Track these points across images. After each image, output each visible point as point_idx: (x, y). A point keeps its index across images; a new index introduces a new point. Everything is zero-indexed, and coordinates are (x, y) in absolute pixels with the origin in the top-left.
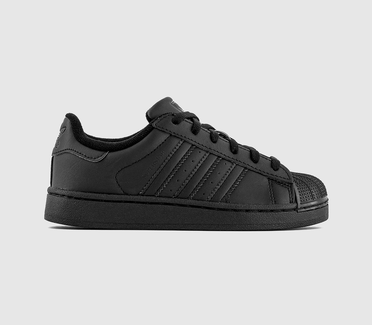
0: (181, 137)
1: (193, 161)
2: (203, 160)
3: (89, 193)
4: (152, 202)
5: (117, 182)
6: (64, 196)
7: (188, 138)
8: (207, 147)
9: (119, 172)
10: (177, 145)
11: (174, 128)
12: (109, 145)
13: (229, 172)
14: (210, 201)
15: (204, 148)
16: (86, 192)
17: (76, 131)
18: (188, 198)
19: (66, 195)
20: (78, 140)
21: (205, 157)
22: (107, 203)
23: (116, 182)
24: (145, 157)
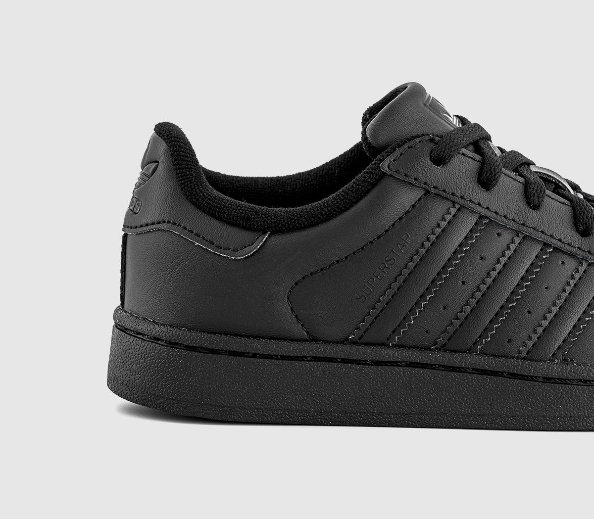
0: (453, 198)
1: (482, 258)
2: (508, 253)
3: (221, 334)
4: (381, 359)
5: (292, 309)
6: (158, 339)
7: (470, 201)
8: (517, 220)
9: (296, 284)
10: (444, 219)
11: (435, 174)
12: (271, 217)
13: (572, 282)
14: (524, 359)
15: (510, 224)
16: (215, 333)
17: (185, 175)
18: (470, 351)
19: (164, 338)
20: (191, 199)
21: (513, 247)
22: (267, 361)
23: (290, 311)
24: (362, 248)
